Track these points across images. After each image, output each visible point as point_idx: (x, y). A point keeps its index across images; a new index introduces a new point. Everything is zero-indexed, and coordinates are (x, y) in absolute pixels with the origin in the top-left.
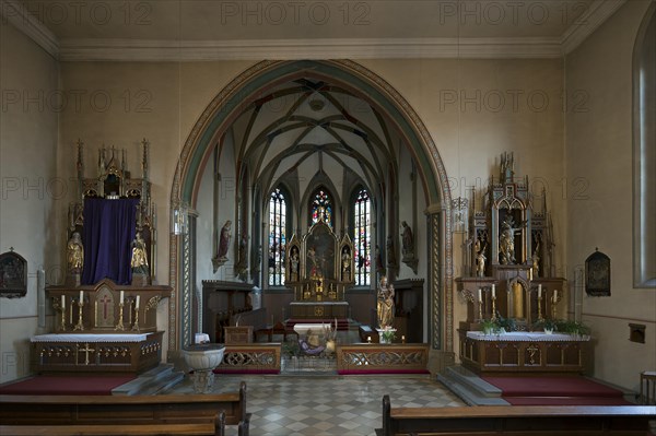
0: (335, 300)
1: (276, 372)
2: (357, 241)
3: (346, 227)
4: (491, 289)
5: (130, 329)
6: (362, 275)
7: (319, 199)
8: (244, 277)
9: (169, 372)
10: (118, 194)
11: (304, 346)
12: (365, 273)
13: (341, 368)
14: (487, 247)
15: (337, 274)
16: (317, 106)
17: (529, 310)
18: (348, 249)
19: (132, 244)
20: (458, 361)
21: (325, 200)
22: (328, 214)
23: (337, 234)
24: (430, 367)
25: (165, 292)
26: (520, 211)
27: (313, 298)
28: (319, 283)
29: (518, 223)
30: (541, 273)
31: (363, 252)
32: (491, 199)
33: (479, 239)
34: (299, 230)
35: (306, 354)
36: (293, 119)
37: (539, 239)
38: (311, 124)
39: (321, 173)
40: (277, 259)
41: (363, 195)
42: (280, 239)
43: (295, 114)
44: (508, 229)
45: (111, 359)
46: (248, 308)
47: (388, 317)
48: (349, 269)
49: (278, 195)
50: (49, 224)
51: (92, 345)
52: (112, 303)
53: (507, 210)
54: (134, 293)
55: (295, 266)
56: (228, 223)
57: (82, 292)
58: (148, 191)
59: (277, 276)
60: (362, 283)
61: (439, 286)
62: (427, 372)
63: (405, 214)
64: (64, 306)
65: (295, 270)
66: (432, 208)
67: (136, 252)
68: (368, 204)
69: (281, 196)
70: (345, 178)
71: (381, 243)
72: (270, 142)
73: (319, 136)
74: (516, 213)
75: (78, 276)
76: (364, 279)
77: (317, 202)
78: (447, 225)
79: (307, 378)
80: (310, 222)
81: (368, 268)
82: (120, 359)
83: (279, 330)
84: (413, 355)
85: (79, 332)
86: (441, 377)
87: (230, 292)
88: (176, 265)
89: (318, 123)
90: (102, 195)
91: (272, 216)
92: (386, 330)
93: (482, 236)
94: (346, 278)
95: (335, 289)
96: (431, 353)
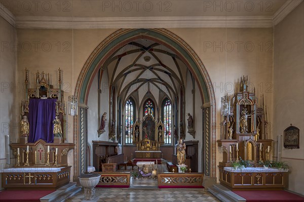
0: (155, 150)
1: (128, 186)
2: (165, 123)
3: (160, 117)
4: (236, 145)
5: (52, 165)
6: (167, 139)
7: (148, 105)
8: (113, 139)
9: (74, 186)
10: (46, 96)
11: (142, 173)
12: (169, 138)
13: (160, 185)
14: (233, 124)
15: (156, 138)
16: (147, 59)
17: (255, 156)
18: (161, 127)
19: (53, 122)
20: (218, 181)
21: (151, 105)
22: (152, 112)
23: (156, 120)
24: (204, 184)
25: (71, 146)
26: (250, 106)
27: (145, 149)
28: (148, 143)
29: (250, 112)
30: (260, 137)
31: (168, 129)
32: (236, 99)
33: (230, 120)
34: (139, 118)
35: (142, 176)
36: (136, 65)
37: (260, 120)
38: (144, 68)
39: (149, 92)
40: (129, 132)
41: (168, 102)
42: (131, 122)
43: (137, 63)
44: (244, 115)
45: (42, 181)
46: (116, 154)
47: (183, 159)
48: (162, 136)
49: (129, 102)
50: (12, 112)
51: (32, 174)
52: (44, 152)
53: (244, 105)
54: (55, 147)
55: (137, 135)
56: (105, 113)
57: (28, 146)
58: (62, 95)
59: (129, 139)
60: (167, 143)
61: (209, 144)
62: (203, 187)
63: (189, 110)
64: (19, 154)
65: (137, 136)
66: (205, 105)
67: (55, 126)
68: (170, 106)
69: (131, 103)
70: (160, 95)
71: (176, 124)
72: (125, 77)
73: (148, 75)
74: (249, 107)
75: (26, 138)
76: (168, 140)
77: (147, 106)
78: (213, 113)
79: (143, 190)
80: (144, 115)
81: (170, 136)
82: (47, 181)
83: (130, 164)
84: (196, 179)
85: (27, 167)
86: (210, 190)
87: (107, 146)
88: (77, 133)
89: (148, 68)
90: (38, 97)
91: (127, 112)
92: (182, 166)
93: (231, 119)
94: (160, 140)
95: (155, 145)
96: (205, 177)
